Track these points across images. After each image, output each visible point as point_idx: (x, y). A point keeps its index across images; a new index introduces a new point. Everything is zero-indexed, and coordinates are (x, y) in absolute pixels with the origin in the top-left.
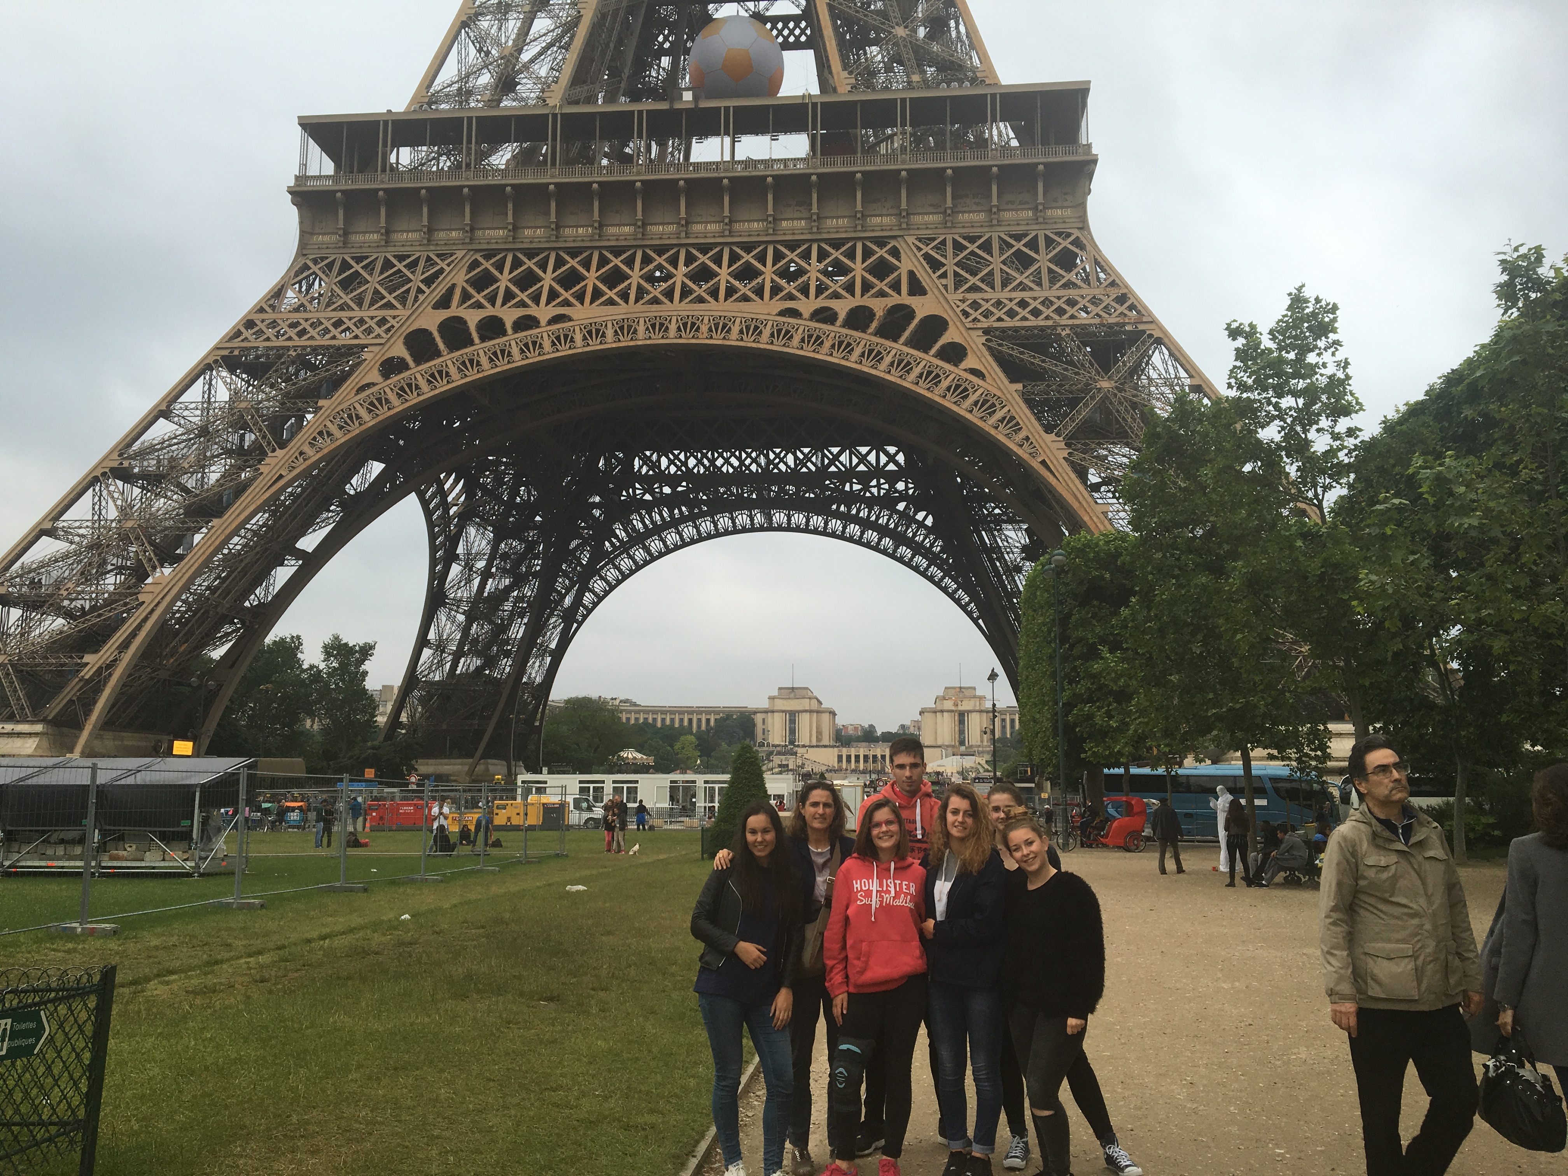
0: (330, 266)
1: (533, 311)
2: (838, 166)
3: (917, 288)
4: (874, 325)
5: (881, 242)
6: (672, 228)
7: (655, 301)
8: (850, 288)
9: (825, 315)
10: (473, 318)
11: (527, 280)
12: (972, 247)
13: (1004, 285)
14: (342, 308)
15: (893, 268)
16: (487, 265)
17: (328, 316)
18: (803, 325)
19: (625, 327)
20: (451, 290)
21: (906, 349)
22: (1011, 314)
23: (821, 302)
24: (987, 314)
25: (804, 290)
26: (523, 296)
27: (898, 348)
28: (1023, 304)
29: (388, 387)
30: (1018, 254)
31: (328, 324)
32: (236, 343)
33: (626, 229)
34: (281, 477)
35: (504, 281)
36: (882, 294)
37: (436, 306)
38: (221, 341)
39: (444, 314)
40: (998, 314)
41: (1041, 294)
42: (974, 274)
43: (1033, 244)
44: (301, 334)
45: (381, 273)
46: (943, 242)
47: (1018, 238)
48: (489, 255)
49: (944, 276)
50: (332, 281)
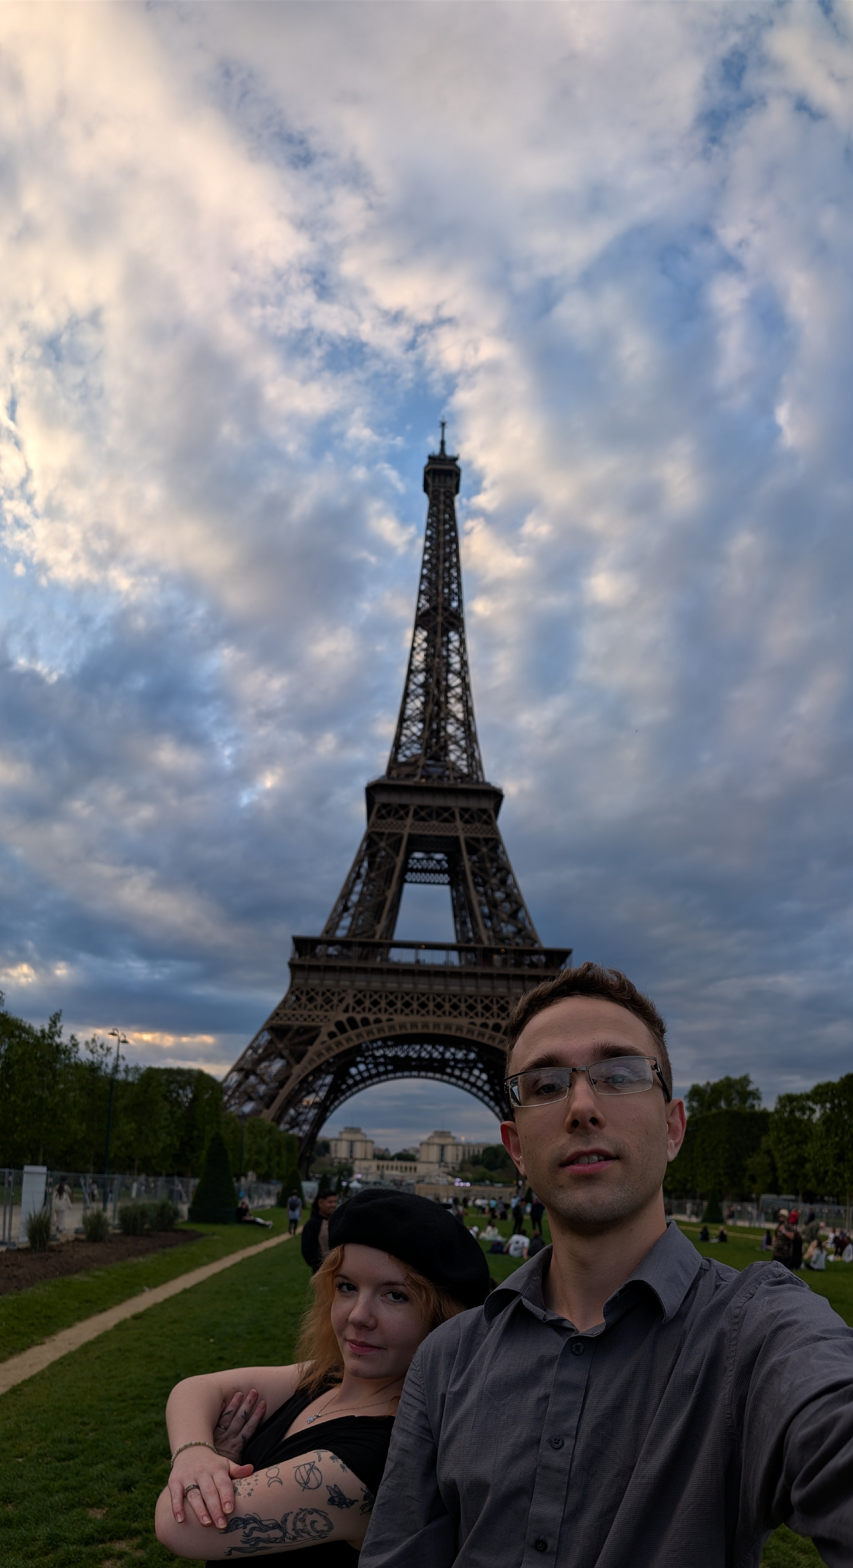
0: (302, 992)
1: (379, 1016)
2: (488, 970)
4: (502, 1030)
5: (502, 998)
6: (427, 987)
7: (423, 1015)
8: (492, 1015)
9: (485, 1025)
10: (358, 1018)
11: (375, 1003)
16: (360, 996)
17: (306, 1013)
18: (478, 1029)
19: (414, 1025)
20: (348, 1005)
23: (483, 1020)
25: (477, 1014)
26: (375, 1009)
29: (331, 1042)
31: (306, 1016)
32: (274, 1021)
33: (410, 986)
35: (367, 1003)
36: (503, 1019)
37: (344, 1012)
38: (267, 1021)
39: (347, 1015)
44: (297, 1019)
45: (322, 996)
48: (360, 992)
50: (304, 999)
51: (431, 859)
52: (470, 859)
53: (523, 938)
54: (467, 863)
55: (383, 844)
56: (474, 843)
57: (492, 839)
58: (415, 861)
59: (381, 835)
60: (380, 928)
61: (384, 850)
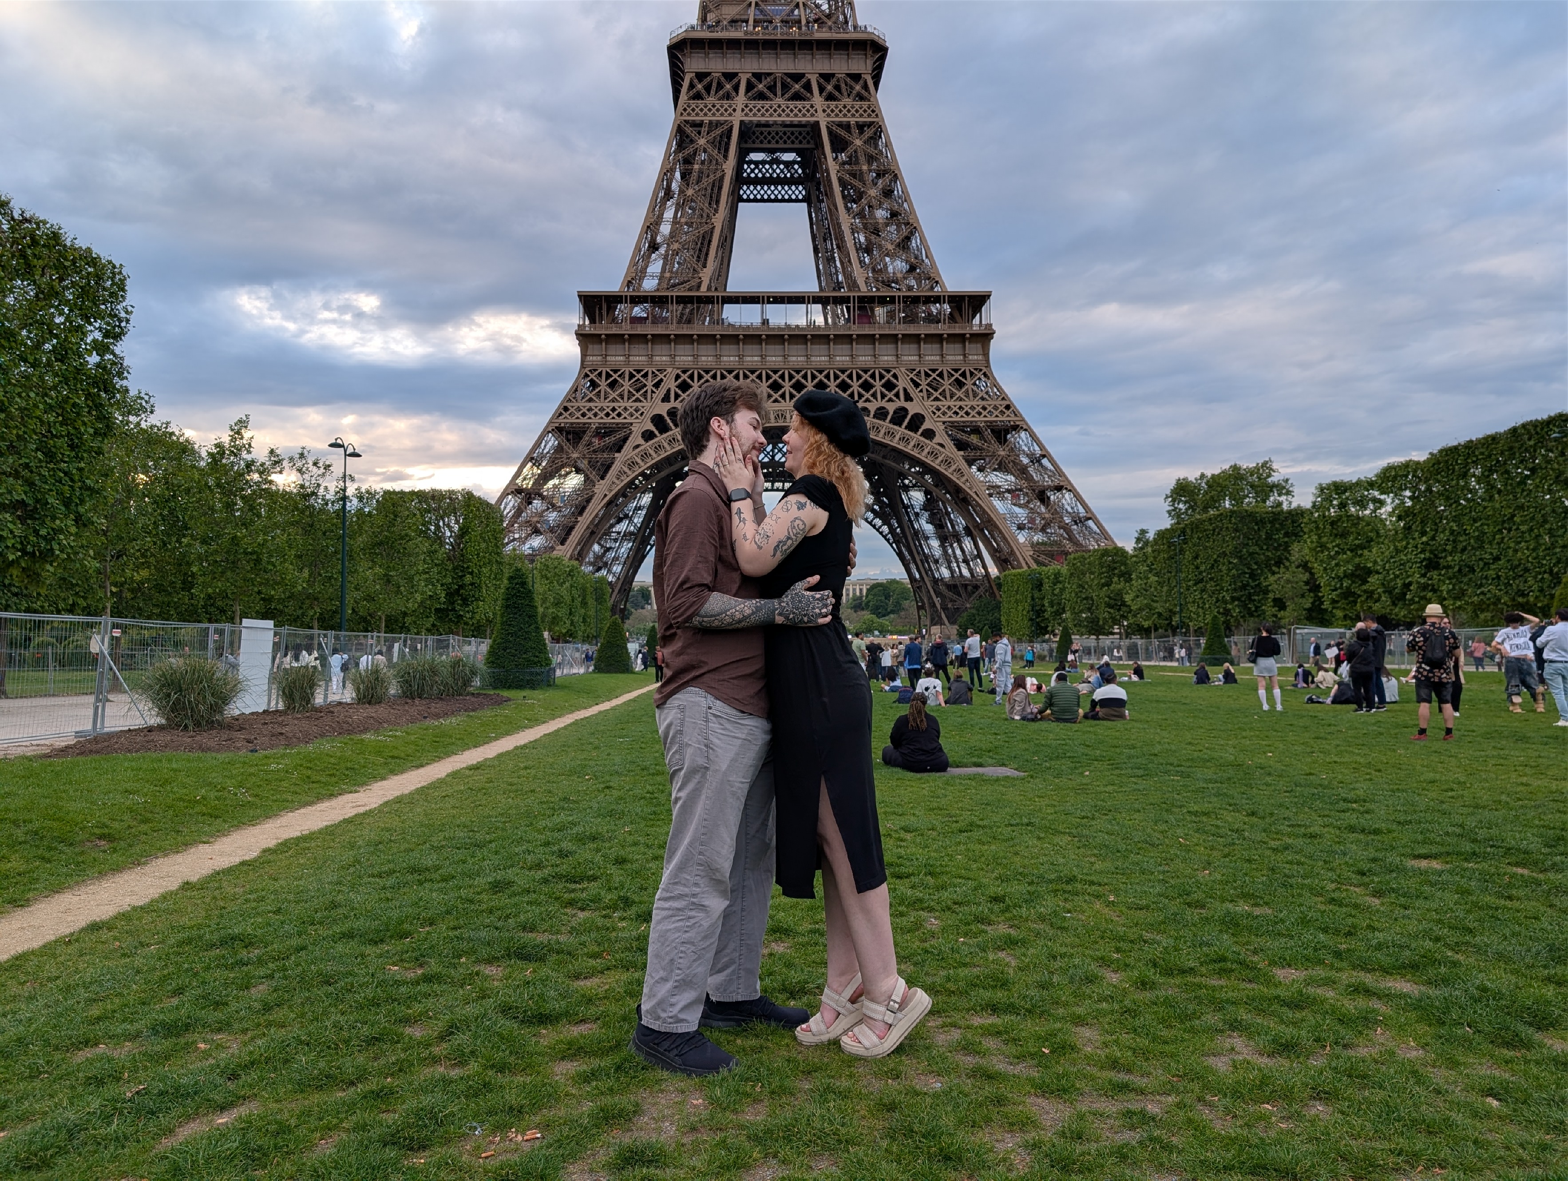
0: (600, 374)
2: (867, 330)
3: (908, 398)
4: (889, 417)
5: (888, 370)
6: (780, 359)
7: (776, 401)
8: (875, 396)
12: (934, 375)
13: (951, 397)
14: (613, 401)
15: (894, 386)
16: (684, 377)
17: (607, 405)
20: (669, 391)
21: (907, 432)
22: (956, 413)
24: (944, 414)
27: (901, 431)
28: (961, 408)
29: (648, 446)
30: (957, 380)
31: (608, 410)
32: (561, 419)
33: (756, 359)
34: (606, 495)
36: (890, 400)
37: (663, 400)
38: (552, 418)
39: (667, 406)
40: (950, 413)
41: (970, 403)
42: (936, 390)
43: (963, 375)
44: (595, 415)
45: (630, 380)
46: (919, 372)
47: (956, 371)
48: (685, 371)
49: (921, 391)
50: (603, 384)
51: (778, 162)
52: (835, 159)
53: (918, 280)
54: (832, 164)
55: (702, 142)
56: (842, 133)
57: (870, 124)
58: (752, 166)
59: (698, 125)
60: (706, 275)
61: (705, 151)
